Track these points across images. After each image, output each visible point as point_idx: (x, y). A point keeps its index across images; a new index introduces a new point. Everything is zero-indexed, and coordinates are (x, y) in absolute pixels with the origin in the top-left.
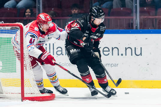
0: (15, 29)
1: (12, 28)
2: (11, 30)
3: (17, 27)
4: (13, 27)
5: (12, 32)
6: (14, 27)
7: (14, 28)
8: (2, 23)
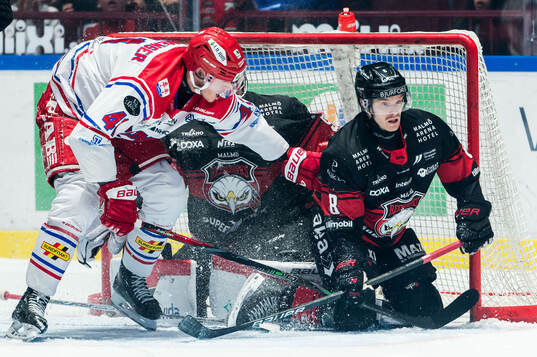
0: (446, 52)
1: (436, 50)
2: (425, 56)
3: (455, 46)
4: (439, 48)
5: (437, 65)
6: (442, 46)
7: (441, 51)
8: (395, 30)
